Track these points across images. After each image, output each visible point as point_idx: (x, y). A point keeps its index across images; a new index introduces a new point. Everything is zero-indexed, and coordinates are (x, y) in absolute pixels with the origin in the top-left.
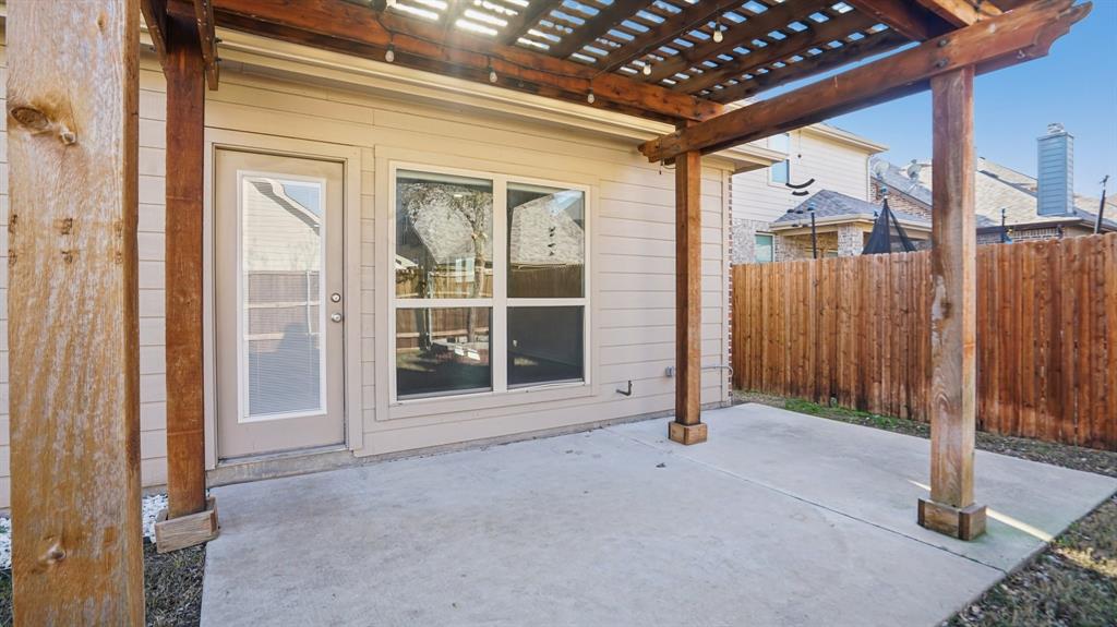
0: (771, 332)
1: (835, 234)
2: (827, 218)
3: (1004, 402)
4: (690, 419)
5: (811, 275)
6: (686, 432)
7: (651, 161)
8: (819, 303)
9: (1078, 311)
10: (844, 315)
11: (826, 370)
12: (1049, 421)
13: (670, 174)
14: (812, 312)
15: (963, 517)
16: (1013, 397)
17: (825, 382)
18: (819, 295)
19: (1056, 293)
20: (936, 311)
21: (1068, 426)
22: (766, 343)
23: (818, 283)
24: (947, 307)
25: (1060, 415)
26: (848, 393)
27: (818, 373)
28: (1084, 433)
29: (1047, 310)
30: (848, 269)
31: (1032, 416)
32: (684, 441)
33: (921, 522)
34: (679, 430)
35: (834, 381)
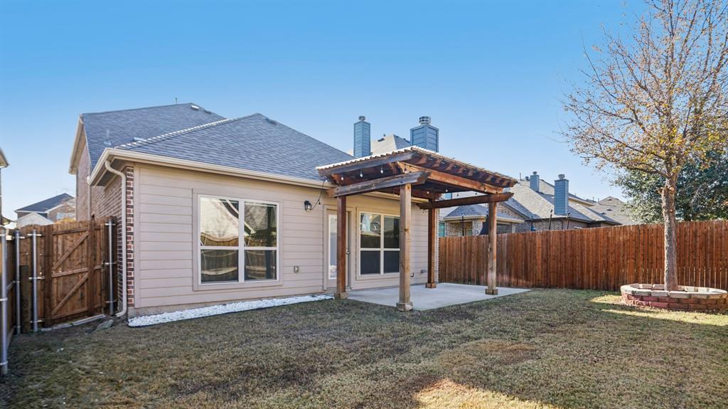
0: (449, 261)
1: (471, 222)
2: (468, 216)
3: (515, 278)
4: (432, 281)
5: (463, 241)
6: (431, 285)
7: (421, 208)
8: (465, 250)
9: (530, 252)
10: (473, 255)
11: (467, 273)
12: (524, 282)
13: (426, 213)
14: (463, 254)
15: (493, 291)
16: (517, 277)
17: (467, 277)
18: (465, 248)
19: (526, 247)
20: (489, 250)
21: (528, 283)
22: (447, 266)
23: (465, 244)
24: (491, 249)
25: (527, 280)
26: (474, 280)
27: (465, 274)
28: (532, 284)
29: (524, 251)
30: (474, 240)
31: (521, 281)
32: (431, 287)
33: (486, 293)
34: (429, 285)
35: (469, 276)
